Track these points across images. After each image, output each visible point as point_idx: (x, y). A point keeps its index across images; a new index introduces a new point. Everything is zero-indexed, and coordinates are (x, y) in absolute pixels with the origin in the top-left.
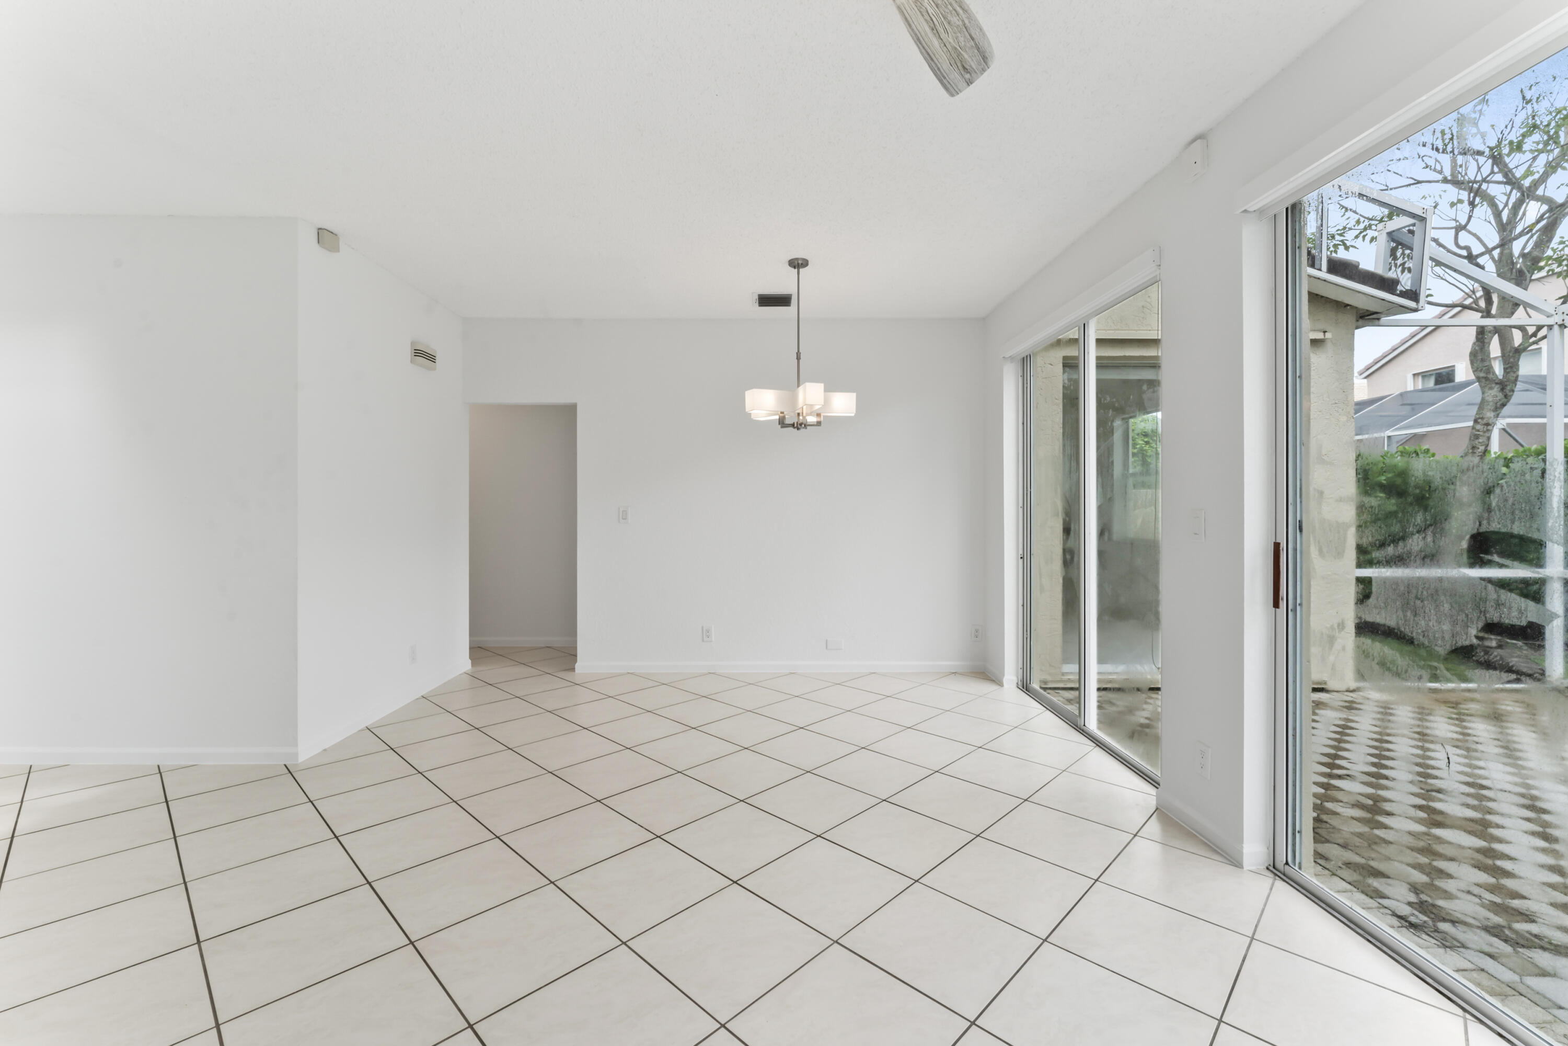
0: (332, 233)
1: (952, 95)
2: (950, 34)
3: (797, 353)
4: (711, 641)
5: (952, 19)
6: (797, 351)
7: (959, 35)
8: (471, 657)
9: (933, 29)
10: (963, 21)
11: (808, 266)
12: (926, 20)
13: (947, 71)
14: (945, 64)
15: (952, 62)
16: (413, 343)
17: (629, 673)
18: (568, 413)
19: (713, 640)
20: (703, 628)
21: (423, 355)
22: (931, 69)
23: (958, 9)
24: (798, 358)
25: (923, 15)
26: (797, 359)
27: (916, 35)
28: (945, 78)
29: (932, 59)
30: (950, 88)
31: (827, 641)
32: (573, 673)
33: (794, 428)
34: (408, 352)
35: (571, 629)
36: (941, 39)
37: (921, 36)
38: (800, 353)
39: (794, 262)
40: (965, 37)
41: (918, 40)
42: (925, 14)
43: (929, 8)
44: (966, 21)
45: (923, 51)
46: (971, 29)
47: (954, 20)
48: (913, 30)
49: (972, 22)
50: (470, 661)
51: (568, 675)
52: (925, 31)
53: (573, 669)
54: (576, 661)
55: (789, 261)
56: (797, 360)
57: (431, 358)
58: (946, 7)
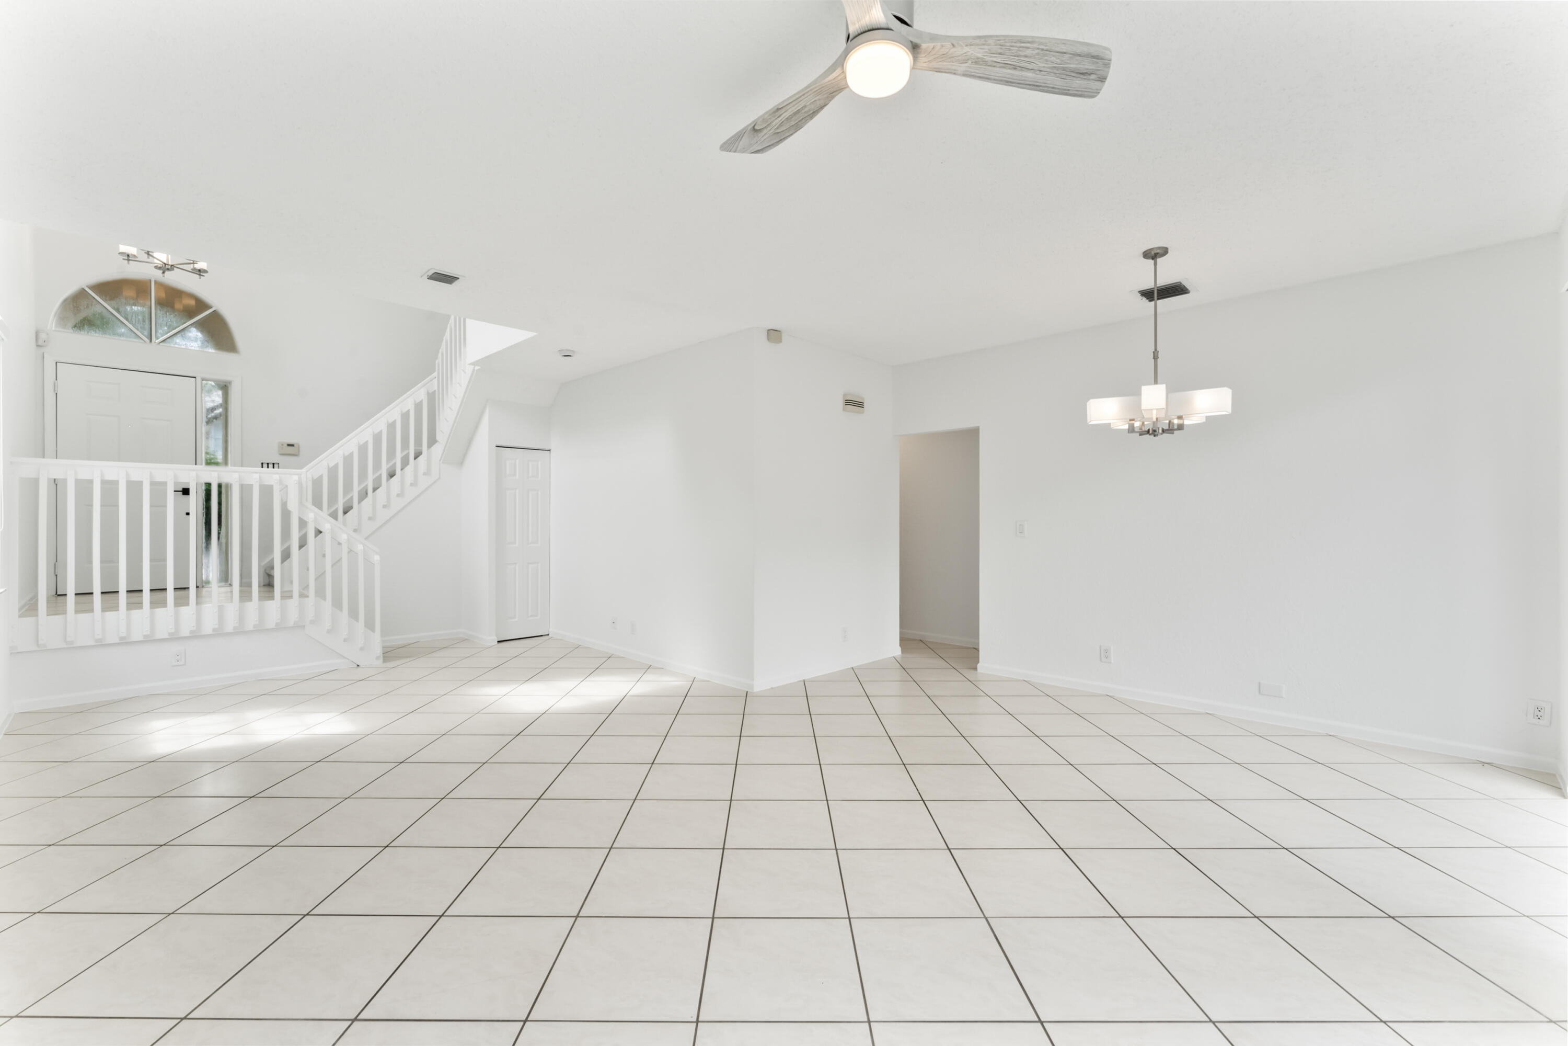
0: (776, 331)
1: (1092, 94)
2: (1036, 62)
3: (1154, 352)
4: (1110, 663)
5: (1025, 53)
6: (1154, 350)
7: (1046, 58)
8: (900, 645)
9: (1015, 69)
10: (1038, 49)
11: (1168, 254)
12: (1000, 67)
13: (1065, 85)
14: (1059, 83)
15: (1064, 76)
16: (844, 395)
17: (1024, 680)
18: (972, 434)
19: (1112, 661)
20: (1100, 647)
21: (854, 403)
22: (1047, 92)
23: (1023, 45)
24: (1156, 356)
25: (994, 66)
26: (1154, 358)
27: (1001, 81)
28: (1069, 90)
29: (1037, 86)
30: (1083, 93)
31: (1260, 683)
32: (975, 672)
33: (1150, 434)
34: (841, 403)
35: (974, 631)
36: (1032, 69)
37: (1008, 78)
38: (1158, 352)
39: (1150, 253)
40: (1054, 56)
41: (1008, 83)
42: (995, 64)
43: (995, 59)
44: (1042, 47)
45: (1021, 86)
46: (1053, 48)
47: (1028, 52)
48: (994, 80)
49: (1048, 44)
50: (900, 649)
51: (969, 674)
52: (1009, 74)
53: (976, 669)
54: (978, 662)
55: (1144, 253)
56: (1153, 360)
57: (860, 405)
58: (1010, 50)
